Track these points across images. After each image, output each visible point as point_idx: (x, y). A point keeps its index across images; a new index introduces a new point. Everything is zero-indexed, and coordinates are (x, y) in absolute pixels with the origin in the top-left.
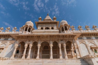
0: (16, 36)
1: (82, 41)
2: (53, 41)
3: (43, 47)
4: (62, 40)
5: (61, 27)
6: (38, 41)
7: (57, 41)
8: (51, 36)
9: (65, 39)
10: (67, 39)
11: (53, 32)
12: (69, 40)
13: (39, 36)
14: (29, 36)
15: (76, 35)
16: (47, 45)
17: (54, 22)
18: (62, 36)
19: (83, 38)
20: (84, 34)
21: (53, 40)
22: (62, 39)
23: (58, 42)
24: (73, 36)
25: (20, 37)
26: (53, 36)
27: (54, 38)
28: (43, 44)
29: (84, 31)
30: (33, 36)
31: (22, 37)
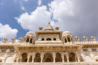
0: (18, 47)
1: (87, 53)
2: (56, 53)
3: (45, 60)
4: (64, 52)
5: (64, 38)
6: (40, 52)
7: (60, 52)
8: (54, 47)
9: (68, 50)
10: (70, 50)
11: (56, 43)
12: (72, 52)
13: (42, 47)
14: (31, 48)
15: (79, 47)
16: (50, 57)
17: (56, 32)
18: (65, 47)
19: (88, 50)
20: (89, 46)
21: (56, 51)
22: (65, 50)
23: (61, 54)
24: (76, 48)
25: (22, 48)
26: (56, 47)
27: (57, 49)
28: (45, 56)
29: (89, 42)
30: (36, 48)
31: (24, 48)
